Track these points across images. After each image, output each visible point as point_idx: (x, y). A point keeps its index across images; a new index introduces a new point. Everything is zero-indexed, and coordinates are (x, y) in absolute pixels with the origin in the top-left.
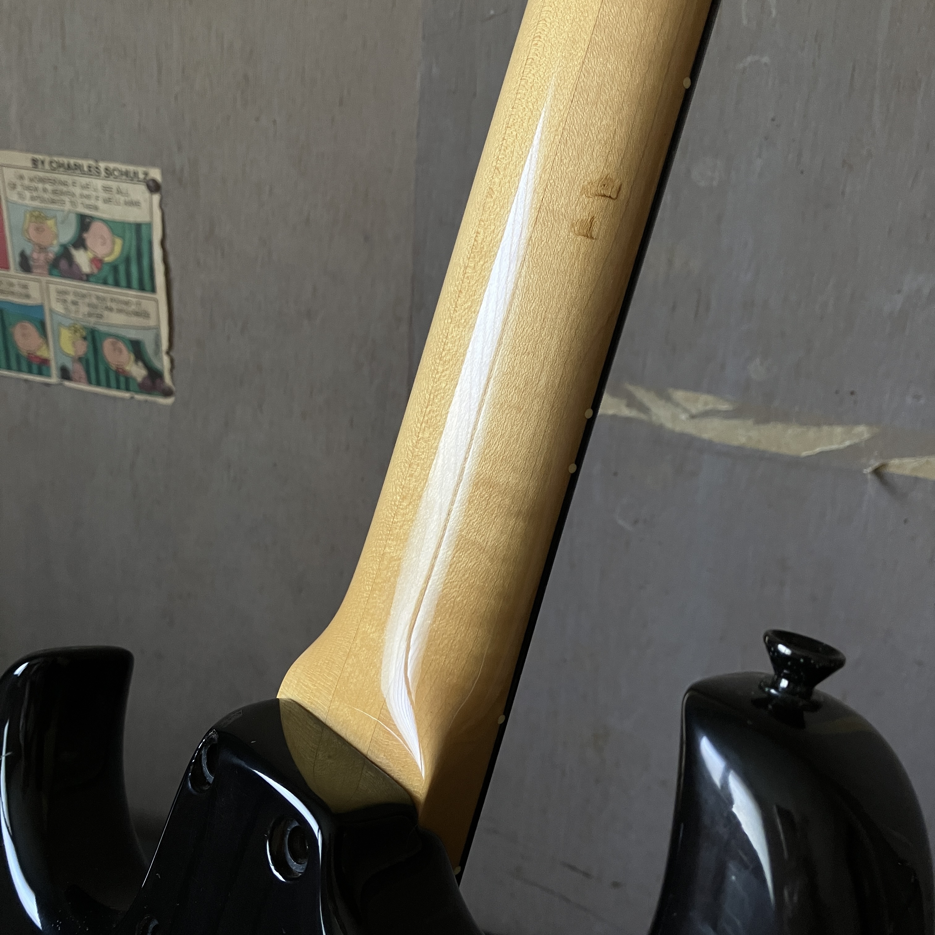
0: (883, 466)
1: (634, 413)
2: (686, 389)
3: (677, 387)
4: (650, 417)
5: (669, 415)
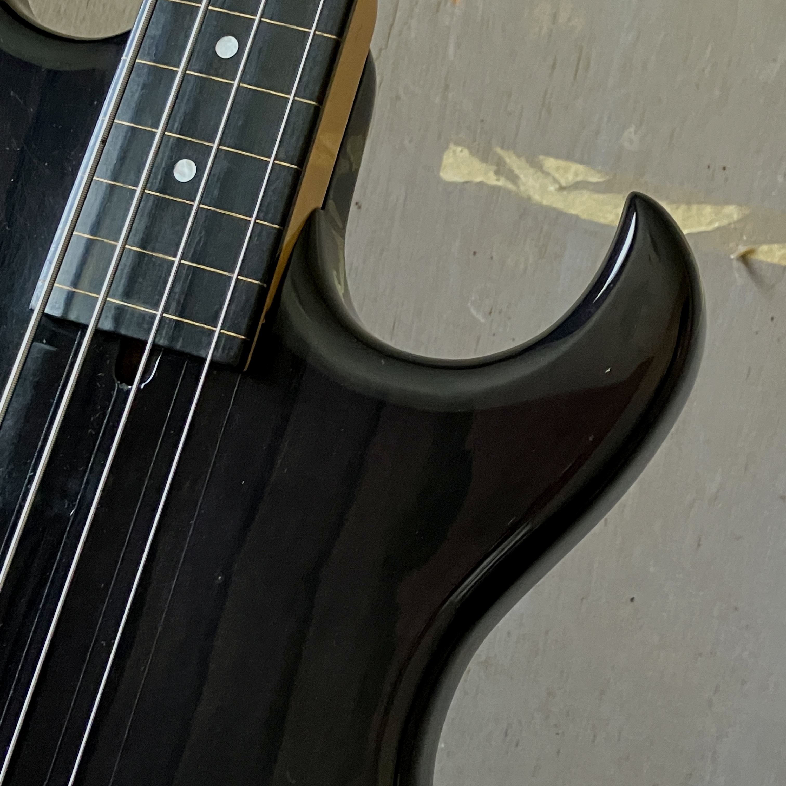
0: (751, 252)
1: (502, 182)
2: (557, 157)
3: (548, 154)
4: (518, 187)
5: (537, 185)
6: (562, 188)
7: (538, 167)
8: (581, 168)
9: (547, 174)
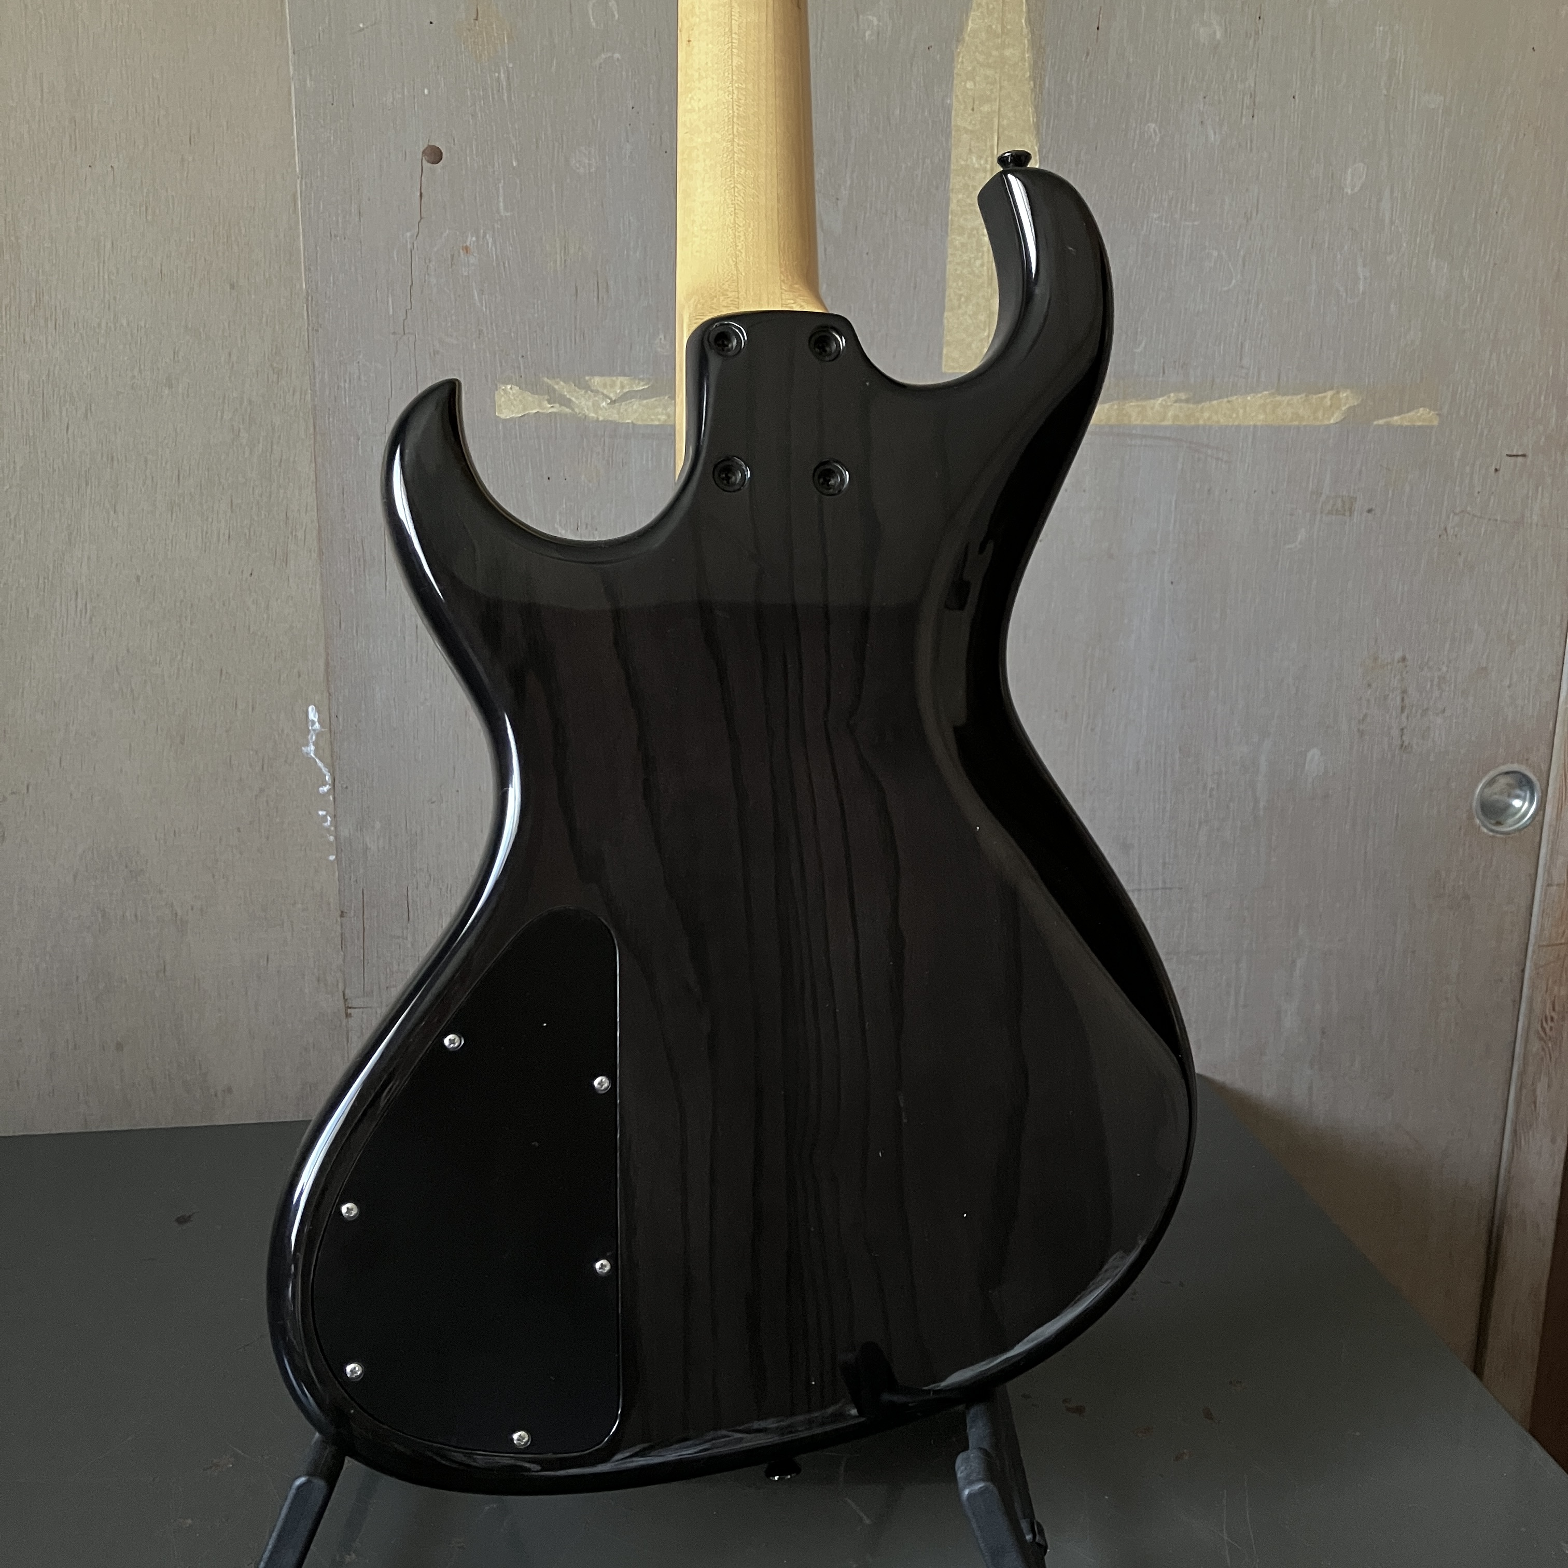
1: (556, 408)
2: (602, 375)
3: (592, 374)
4: (573, 410)
5: (590, 404)
6: (613, 402)
7: (587, 388)
8: (624, 380)
9: (596, 392)
